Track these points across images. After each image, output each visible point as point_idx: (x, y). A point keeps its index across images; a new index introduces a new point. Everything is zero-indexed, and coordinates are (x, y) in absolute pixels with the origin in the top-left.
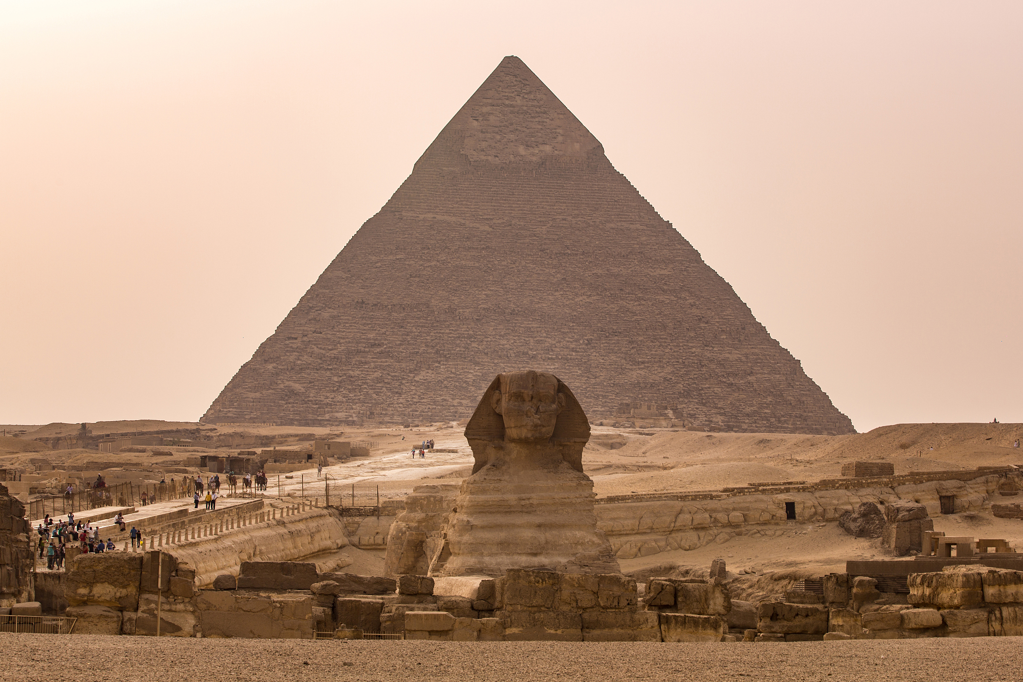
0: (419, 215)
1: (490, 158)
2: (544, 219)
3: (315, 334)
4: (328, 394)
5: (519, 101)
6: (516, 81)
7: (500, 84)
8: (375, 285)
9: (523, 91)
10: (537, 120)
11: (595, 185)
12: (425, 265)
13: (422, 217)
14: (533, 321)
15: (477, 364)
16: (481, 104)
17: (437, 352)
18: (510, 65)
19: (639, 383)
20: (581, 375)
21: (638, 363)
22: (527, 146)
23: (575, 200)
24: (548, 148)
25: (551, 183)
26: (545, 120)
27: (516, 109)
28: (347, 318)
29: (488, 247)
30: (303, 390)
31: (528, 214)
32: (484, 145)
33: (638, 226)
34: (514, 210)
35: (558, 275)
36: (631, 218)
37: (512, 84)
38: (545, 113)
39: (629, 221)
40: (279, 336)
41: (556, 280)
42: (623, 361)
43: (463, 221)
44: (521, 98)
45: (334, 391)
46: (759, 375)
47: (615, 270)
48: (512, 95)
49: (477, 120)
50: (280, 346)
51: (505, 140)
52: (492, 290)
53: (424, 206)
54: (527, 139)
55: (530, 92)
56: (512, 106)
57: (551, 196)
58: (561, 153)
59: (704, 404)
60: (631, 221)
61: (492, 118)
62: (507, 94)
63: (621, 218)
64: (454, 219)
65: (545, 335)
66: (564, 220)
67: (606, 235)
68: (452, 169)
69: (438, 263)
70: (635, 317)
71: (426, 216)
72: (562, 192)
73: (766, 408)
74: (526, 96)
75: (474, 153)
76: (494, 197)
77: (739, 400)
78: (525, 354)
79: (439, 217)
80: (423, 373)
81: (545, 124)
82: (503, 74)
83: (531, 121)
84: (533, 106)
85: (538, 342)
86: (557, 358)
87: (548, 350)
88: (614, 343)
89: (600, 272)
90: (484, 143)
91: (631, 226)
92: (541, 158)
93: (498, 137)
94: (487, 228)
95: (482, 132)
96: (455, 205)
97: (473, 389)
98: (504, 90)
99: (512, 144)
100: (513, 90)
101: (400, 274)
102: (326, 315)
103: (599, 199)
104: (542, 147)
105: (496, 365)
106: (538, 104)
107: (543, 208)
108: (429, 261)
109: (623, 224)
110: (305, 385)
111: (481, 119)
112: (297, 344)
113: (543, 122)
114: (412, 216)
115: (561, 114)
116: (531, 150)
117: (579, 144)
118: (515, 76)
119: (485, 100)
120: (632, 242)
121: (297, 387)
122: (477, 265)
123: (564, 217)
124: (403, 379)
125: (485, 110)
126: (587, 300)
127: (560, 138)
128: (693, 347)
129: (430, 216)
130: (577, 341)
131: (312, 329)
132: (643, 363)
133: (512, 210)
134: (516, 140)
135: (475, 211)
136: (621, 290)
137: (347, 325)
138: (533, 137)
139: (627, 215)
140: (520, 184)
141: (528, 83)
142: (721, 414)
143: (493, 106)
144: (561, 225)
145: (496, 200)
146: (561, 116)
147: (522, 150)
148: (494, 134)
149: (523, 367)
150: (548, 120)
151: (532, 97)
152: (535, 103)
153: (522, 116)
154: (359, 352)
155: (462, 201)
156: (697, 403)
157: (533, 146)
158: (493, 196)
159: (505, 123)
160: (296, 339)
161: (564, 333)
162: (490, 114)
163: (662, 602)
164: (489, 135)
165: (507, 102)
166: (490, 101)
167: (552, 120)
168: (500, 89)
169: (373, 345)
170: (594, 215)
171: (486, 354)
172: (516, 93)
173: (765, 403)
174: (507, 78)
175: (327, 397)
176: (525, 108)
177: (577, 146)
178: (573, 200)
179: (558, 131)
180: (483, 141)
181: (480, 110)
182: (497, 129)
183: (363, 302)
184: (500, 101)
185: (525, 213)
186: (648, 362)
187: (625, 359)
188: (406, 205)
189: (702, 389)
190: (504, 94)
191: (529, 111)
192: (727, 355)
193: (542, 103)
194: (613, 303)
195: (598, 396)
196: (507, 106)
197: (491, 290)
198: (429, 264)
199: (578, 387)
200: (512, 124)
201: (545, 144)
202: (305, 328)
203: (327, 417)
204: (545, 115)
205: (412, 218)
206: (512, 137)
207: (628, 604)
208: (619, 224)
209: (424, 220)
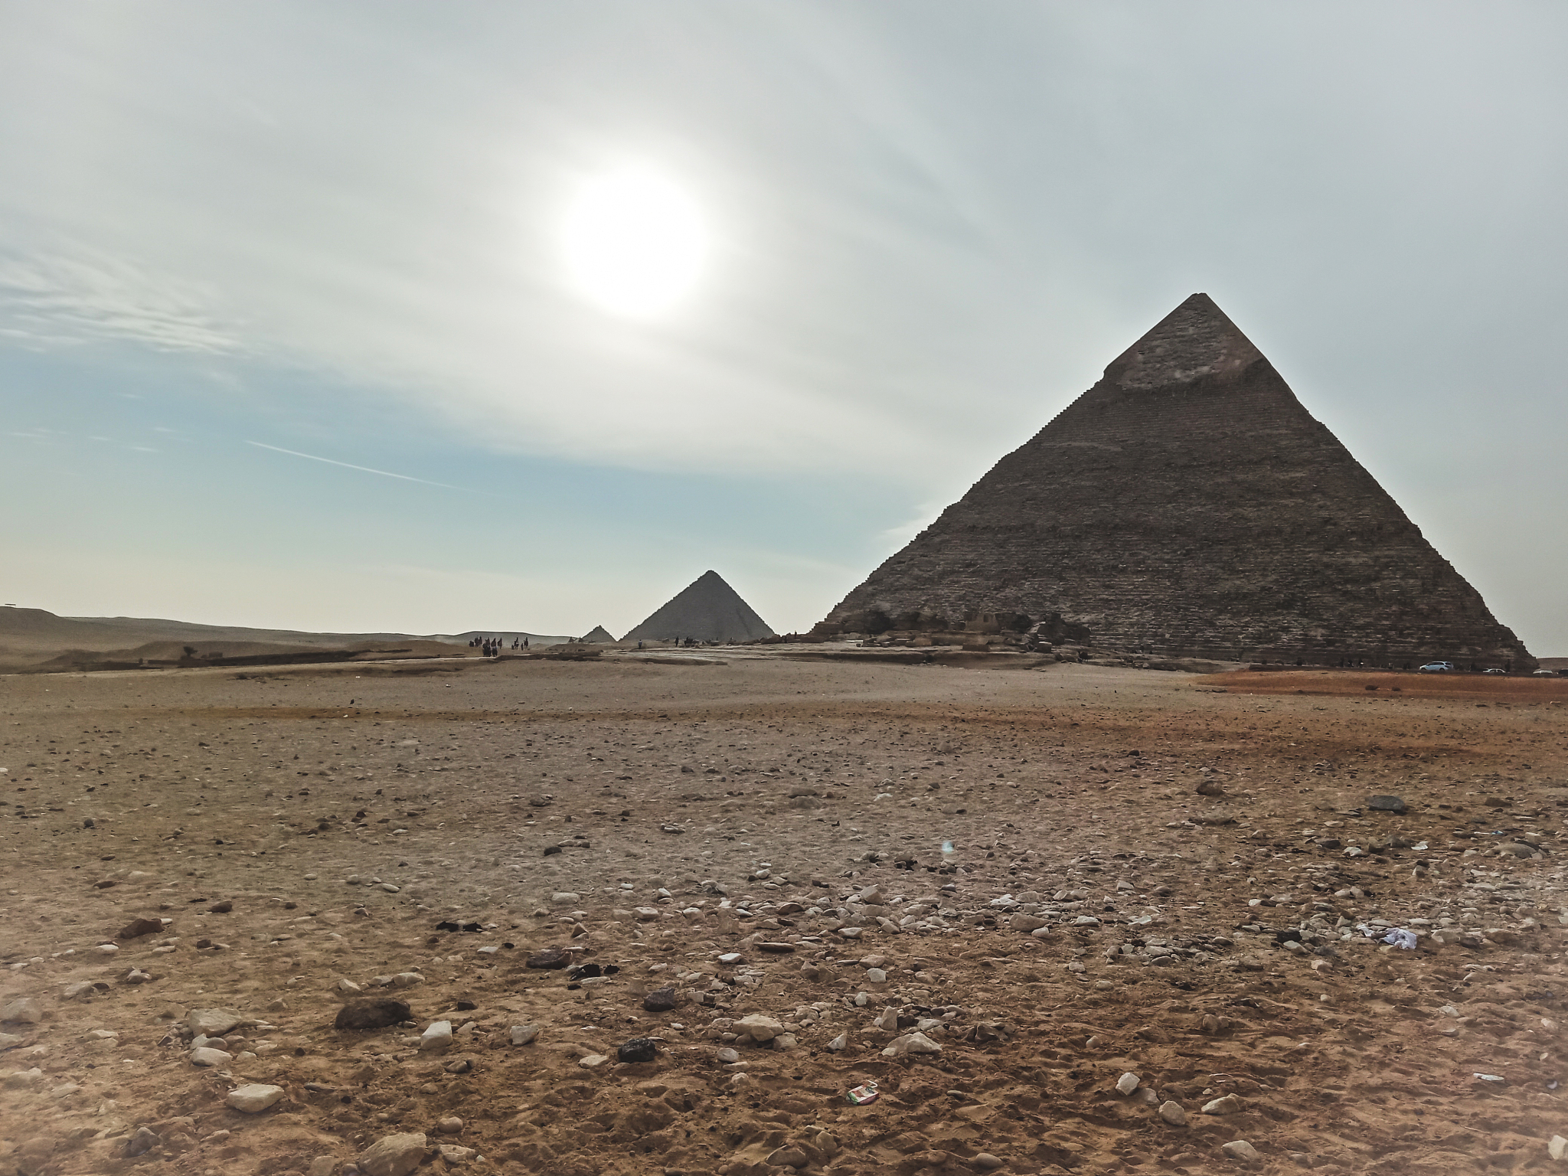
1: (1144, 385)
2: (1180, 435)
3: (922, 558)
5: (1191, 331)
6: (1195, 314)
7: (1178, 319)
8: (991, 510)
10: (1204, 344)
12: (1045, 489)
13: (1058, 445)
14: (1134, 534)
15: (1062, 579)
16: (1154, 338)
17: (1026, 569)
18: (1193, 302)
19: (1229, 593)
20: (1169, 587)
21: (1238, 572)
22: (1185, 369)
24: (1205, 369)
25: (1200, 400)
26: (1213, 343)
27: (1186, 338)
29: (1112, 467)
31: (1166, 432)
32: (1142, 374)
33: (1286, 431)
35: (1177, 488)
36: (1277, 424)
37: (1191, 318)
38: (1214, 337)
39: (1273, 427)
41: (1172, 492)
42: (1220, 571)
43: (1097, 446)
44: (1195, 327)
46: (1386, 581)
47: (1240, 477)
48: (1187, 326)
49: (1144, 354)
51: (1164, 367)
52: (1102, 507)
53: (1066, 435)
54: (1187, 363)
55: (1205, 321)
56: (1183, 336)
57: (1196, 413)
58: (1218, 371)
59: (1306, 616)
60: (1276, 427)
62: (1182, 327)
63: (1265, 425)
64: (1088, 444)
65: (1142, 547)
66: (1202, 433)
67: (1242, 444)
70: (1248, 524)
71: (1063, 444)
72: (1210, 407)
73: (1386, 619)
74: (1201, 326)
75: (1130, 382)
76: (1137, 420)
77: (1352, 611)
78: (1115, 567)
79: (1075, 444)
80: (1007, 590)
82: (1182, 310)
83: (1197, 347)
85: (1131, 555)
86: (1147, 570)
87: (1138, 563)
89: (1223, 480)
90: (1142, 372)
92: (1196, 378)
94: (1120, 449)
95: (1144, 363)
96: (1096, 432)
97: (1048, 603)
99: (1170, 370)
100: (1190, 322)
101: (1018, 499)
103: (1247, 409)
104: (1200, 369)
105: (1081, 579)
108: (1051, 484)
113: (1209, 346)
116: (1188, 372)
118: (1196, 310)
119: (1158, 335)
120: (1269, 448)
122: (1096, 484)
123: (1203, 431)
124: (985, 596)
125: (1154, 344)
126: (1199, 510)
127: (1222, 358)
128: (1310, 552)
129: (1068, 443)
130: (1175, 552)
132: (1243, 572)
133: (1150, 430)
134: (1175, 366)
135: (1113, 435)
136: (1241, 497)
137: (952, 548)
138: (1194, 360)
139: (1273, 422)
140: (1167, 405)
142: (1323, 627)
143: (1165, 338)
144: (1195, 439)
145: (1138, 422)
147: (1178, 374)
148: (1155, 364)
150: (1215, 343)
151: (1206, 326)
152: (1208, 329)
153: (1189, 344)
154: (953, 572)
155: (1104, 427)
156: (1298, 615)
157: (1191, 368)
159: (1170, 353)
161: (1164, 544)
162: (1158, 346)
164: (1150, 365)
165: (1179, 334)
166: (1163, 335)
168: (1176, 323)
169: (969, 566)
171: (1074, 569)
172: (1192, 324)
173: (1387, 613)
174: (1187, 312)
176: (1195, 336)
177: (1238, 362)
179: (1222, 351)
181: (1150, 345)
182: (1159, 359)
183: (974, 527)
184: (1173, 334)
185: (1162, 432)
186: (1249, 571)
187: (1223, 568)
188: (1049, 436)
189: (1308, 599)
190: (1178, 327)
191: (1198, 338)
192: (1350, 559)
193: (1214, 328)
194: (1227, 511)
195: (1179, 608)
196: (1178, 337)
197: (1100, 507)
198: (1049, 487)
200: (1175, 352)
201: (1204, 365)
204: (1212, 339)
206: (1172, 363)
209: (1060, 448)
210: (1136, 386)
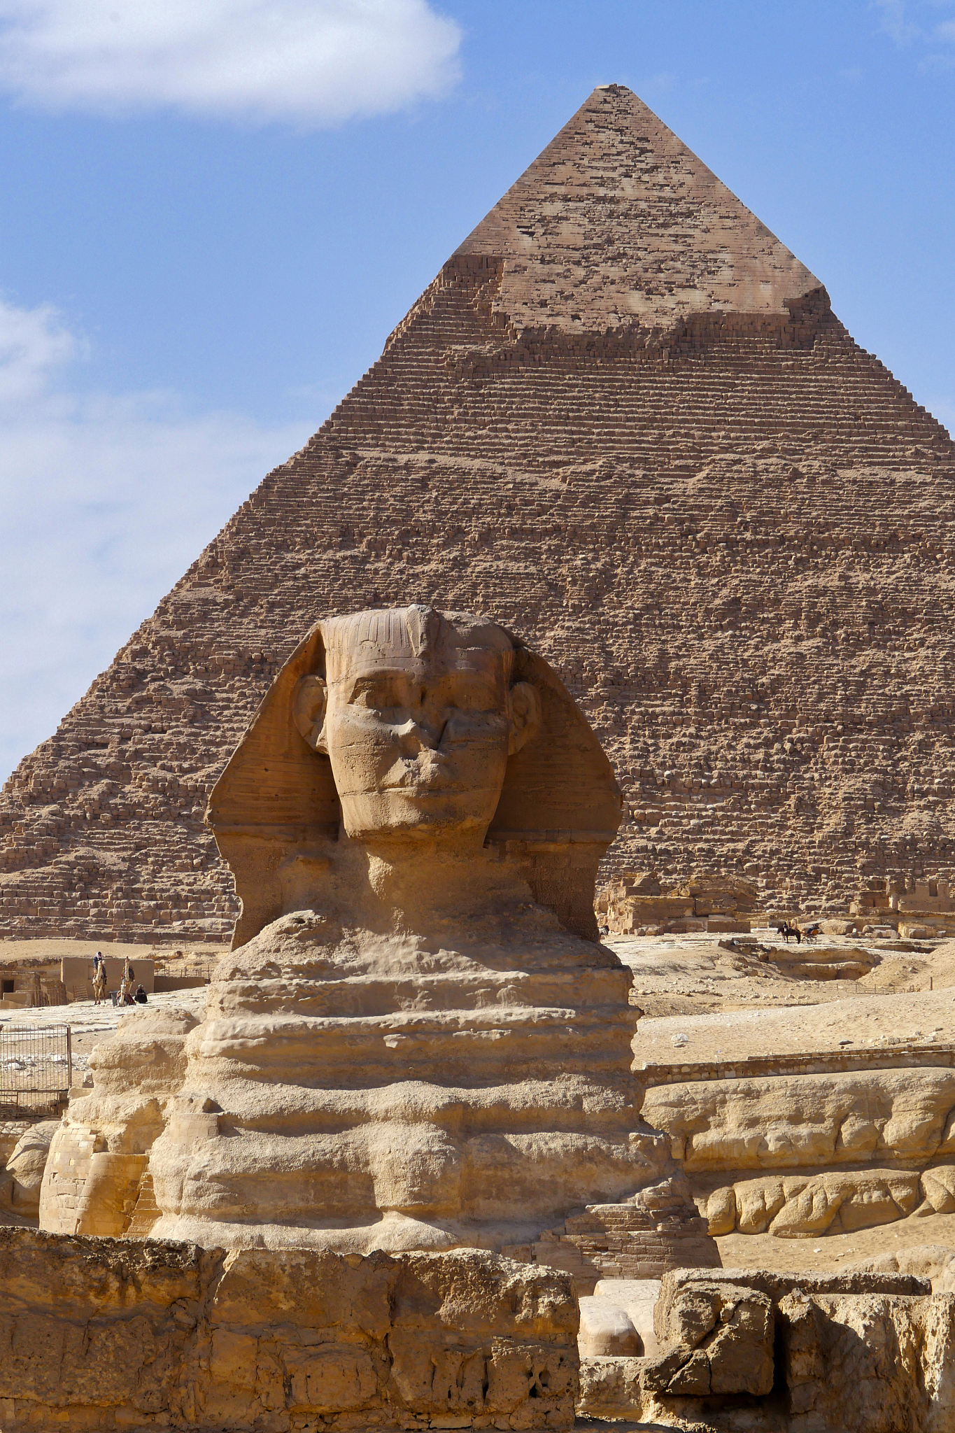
0: (396, 456)
1: (563, 323)
2: (691, 462)
3: (149, 736)
4: (182, 875)
5: (628, 189)
6: (622, 142)
7: (586, 149)
8: (291, 618)
9: (640, 165)
10: (671, 231)
11: (811, 381)
12: (411, 571)
13: (403, 459)
14: (664, 699)
16: (542, 196)
18: (607, 107)
22: (649, 292)
23: (762, 417)
25: (704, 377)
26: (691, 232)
27: (623, 207)
28: (225, 695)
29: (556, 527)
30: (123, 866)
31: (652, 450)
32: (548, 290)
33: (912, 475)
34: (619, 442)
35: (725, 592)
36: (894, 456)
37: (614, 151)
38: (689, 214)
39: (889, 463)
40: (64, 739)
41: (718, 601)
43: (499, 469)
44: (633, 182)
45: (194, 869)
48: (614, 175)
49: (531, 234)
50: (67, 763)
51: (596, 279)
52: (568, 628)
53: (406, 433)
54: (649, 275)
55: (655, 168)
56: (612, 200)
57: (705, 408)
58: (728, 308)
60: (895, 463)
61: (565, 228)
62: (600, 173)
63: (870, 456)
64: (477, 463)
65: (692, 730)
66: (736, 462)
67: (835, 497)
68: (474, 347)
69: (441, 566)
70: (908, 687)
71: (412, 456)
72: (732, 397)
74: (646, 177)
75: (524, 309)
76: (572, 411)
79: (443, 460)
81: (689, 240)
82: (591, 126)
83: (657, 235)
84: (661, 199)
88: (855, 748)
89: (822, 582)
90: (549, 285)
91: (895, 475)
92: (680, 320)
93: (580, 272)
94: (555, 484)
95: (543, 261)
96: (480, 432)
98: (594, 164)
99: (613, 287)
100: (616, 164)
101: (350, 593)
102: (177, 689)
103: (819, 412)
104: (683, 295)
106: (673, 196)
107: (686, 435)
109: (876, 469)
110: (125, 854)
111: (542, 231)
112: (105, 757)
113: (686, 236)
114: (379, 459)
115: (728, 217)
116: (657, 301)
117: (769, 287)
118: (620, 131)
119: (549, 189)
120: (897, 512)
121: (111, 858)
122: (532, 569)
123: (737, 457)
125: (550, 209)
126: (792, 650)
127: (726, 275)
129: (423, 457)
130: (768, 744)
131: (143, 722)
133: (613, 441)
134: (623, 280)
135: (527, 445)
136: (873, 624)
137: (226, 712)
138: (660, 270)
139: (883, 450)
140: (632, 381)
141: (649, 146)
143: (570, 200)
144: (728, 475)
145: (576, 418)
146: (729, 223)
147: (636, 301)
148: (572, 266)
149: (640, 807)
150: (696, 232)
151: (660, 178)
152: (667, 193)
153: (634, 224)
155: (497, 422)
157: (664, 291)
158: (569, 410)
159: (596, 241)
160: (105, 746)
161: (738, 726)
162: (559, 219)
163: (717, 1379)
164: (560, 269)
165: (601, 192)
166: (561, 190)
167: (707, 231)
168: (585, 162)
170: (808, 451)
172: (623, 170)
174: (602, 137)
175: (180, 882)
176: (643, 205)
177: (766, 291)
178: (757, 416)
179: (721, 256)
180: (544, 281)
181: (537, 212)
182: (577, 255)
184: (585, 191)
185: (643, 449)
188: (365, 432)
190: (595, 173)
191: (654, 212)
193: (682, 192)
196: (603, 200)
197: (563, 627)
198: (419, 569)
199: (773, 853)
200: (610, 242)
201: (690, 287)
202: (126, 721)
203: (177, 926)
204: (689, 220)
205: (379, 462)
206: (614, 272)
207: (534, 1393)
208: (867, 471)
209: (408, 467)
210: (548, 322)
